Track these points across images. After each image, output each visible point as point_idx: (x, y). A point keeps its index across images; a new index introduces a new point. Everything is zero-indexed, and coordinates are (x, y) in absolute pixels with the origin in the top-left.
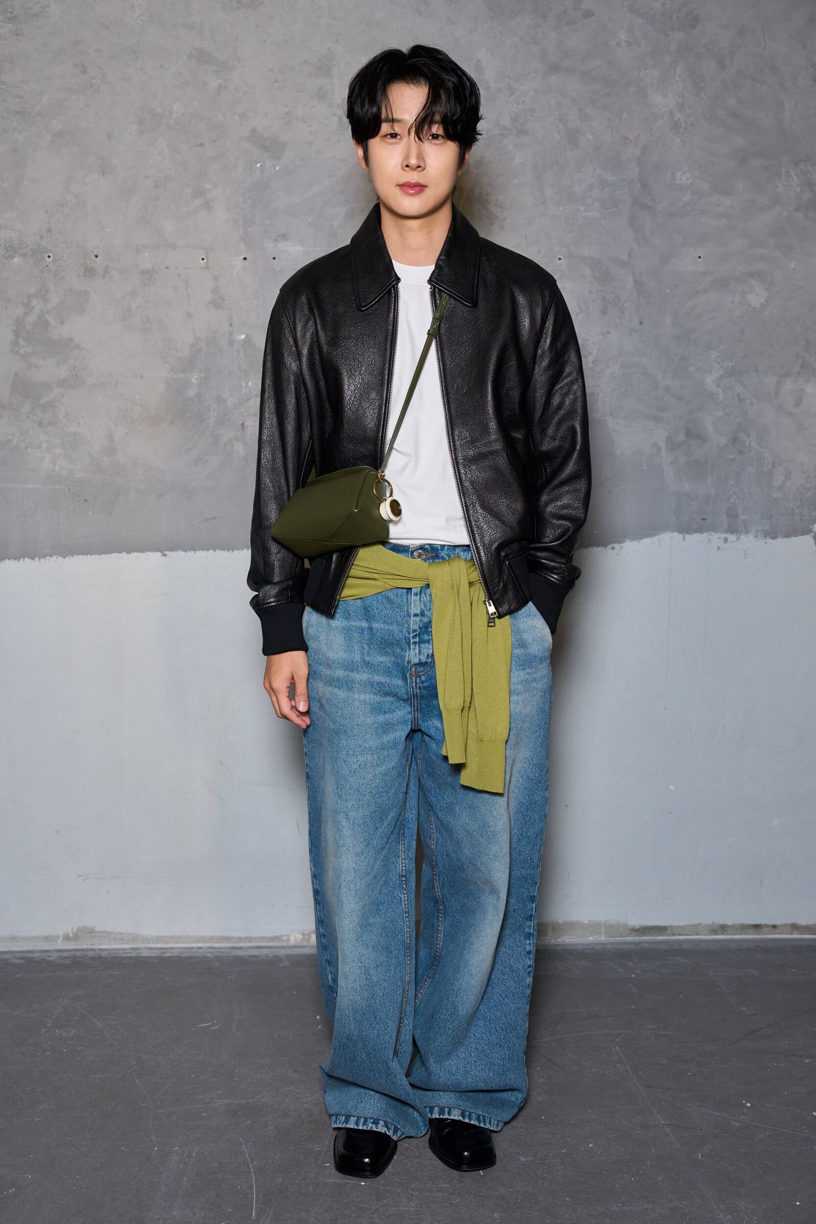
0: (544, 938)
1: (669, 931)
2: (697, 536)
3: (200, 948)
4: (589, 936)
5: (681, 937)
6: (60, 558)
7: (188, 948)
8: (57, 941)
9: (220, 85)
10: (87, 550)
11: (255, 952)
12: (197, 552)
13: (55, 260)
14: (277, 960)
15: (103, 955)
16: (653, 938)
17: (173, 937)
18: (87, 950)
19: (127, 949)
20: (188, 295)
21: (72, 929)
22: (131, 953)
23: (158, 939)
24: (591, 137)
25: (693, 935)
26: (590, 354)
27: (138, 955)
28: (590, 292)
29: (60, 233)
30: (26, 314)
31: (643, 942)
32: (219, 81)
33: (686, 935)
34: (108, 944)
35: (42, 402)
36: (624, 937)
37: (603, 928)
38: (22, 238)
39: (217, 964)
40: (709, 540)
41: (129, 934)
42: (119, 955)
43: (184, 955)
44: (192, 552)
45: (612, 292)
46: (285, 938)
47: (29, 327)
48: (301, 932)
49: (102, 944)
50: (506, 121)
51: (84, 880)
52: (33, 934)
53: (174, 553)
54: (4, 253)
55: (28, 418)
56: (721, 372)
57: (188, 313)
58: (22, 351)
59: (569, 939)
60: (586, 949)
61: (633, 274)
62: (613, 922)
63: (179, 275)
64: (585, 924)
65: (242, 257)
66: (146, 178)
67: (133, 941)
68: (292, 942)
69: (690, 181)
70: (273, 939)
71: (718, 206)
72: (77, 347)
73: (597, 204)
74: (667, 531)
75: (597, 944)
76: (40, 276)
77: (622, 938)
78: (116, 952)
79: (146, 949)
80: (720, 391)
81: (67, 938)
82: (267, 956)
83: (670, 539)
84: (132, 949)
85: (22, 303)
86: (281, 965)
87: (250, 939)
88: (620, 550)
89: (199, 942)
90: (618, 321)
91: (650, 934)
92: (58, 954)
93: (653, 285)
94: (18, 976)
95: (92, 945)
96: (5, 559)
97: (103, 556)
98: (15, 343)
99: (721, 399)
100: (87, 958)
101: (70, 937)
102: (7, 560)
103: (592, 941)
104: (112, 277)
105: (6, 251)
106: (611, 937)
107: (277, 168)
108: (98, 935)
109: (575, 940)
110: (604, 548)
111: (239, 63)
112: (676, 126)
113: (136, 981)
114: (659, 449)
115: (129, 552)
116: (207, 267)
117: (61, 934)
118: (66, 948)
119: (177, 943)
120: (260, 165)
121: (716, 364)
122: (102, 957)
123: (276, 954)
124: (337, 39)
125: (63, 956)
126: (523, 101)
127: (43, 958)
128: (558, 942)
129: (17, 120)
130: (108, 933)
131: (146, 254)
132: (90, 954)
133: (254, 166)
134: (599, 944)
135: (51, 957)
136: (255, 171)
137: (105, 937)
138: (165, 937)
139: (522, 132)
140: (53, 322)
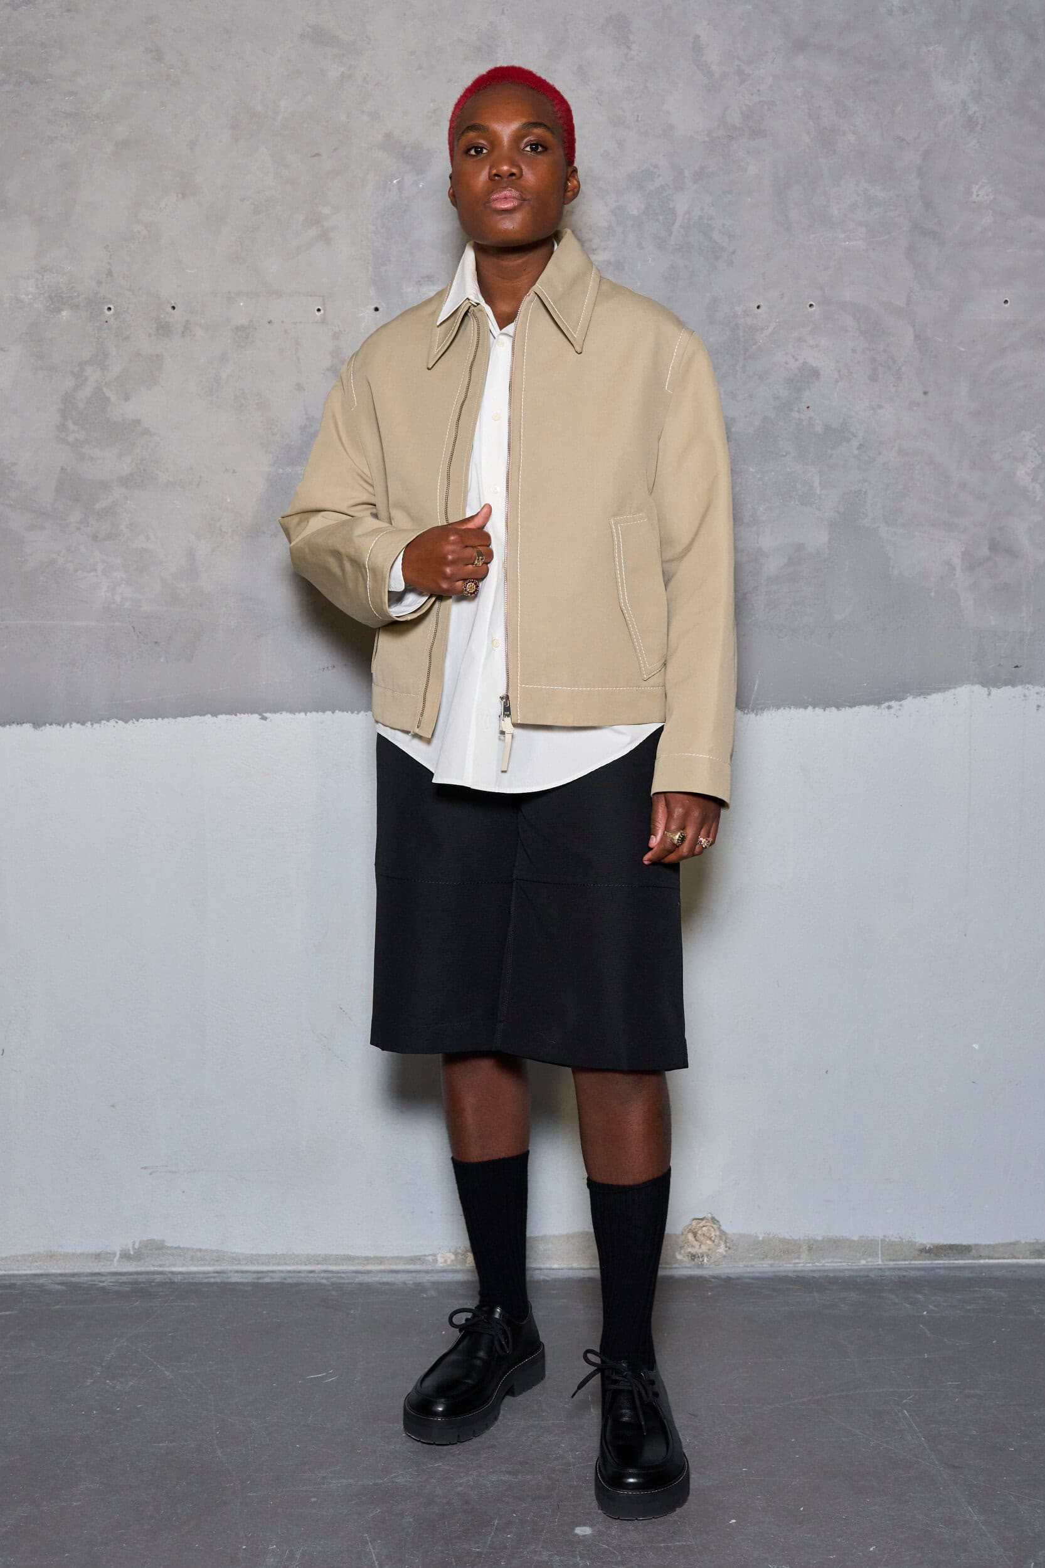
0: (797, 1261)
1: (973, 1252)
2: (1007, 691)
3: (311, 1272)
4: (860, 1259)
5: (991, 1261)
6: (120, 722)
7: (294, 1272)
8: (113, 1261)
9: (342, 74)
10: (158, 713)
11: (387, 1278)
12: (308, 714)
13: (117, 315)
14: (419, 1288)
15: (176, 1281)
16: (951, 1262)
17: (274, 1256)
18: (154, 1273)
19: (208, 1273)
20: (298, 359)
21: (134, 1243)
22: (214, 1277)
23: (253, 1259)
24: (851, 138)
25: (1008, 1258)
26: (855, 436)
27: (226, 1280)
28: (854, 351)
29: (124, 277)
30: (77, 388)
31: (940, 1268)
32: (342, 69)
33: (998, 1259)
34: (183, 1265)
35: (98, 506)
36: (911, 1260)
37: (880, 1246)
38: (73, 285)
39: (334, 1293)
40: (1025, 696)
41: (212, 1251)
42: (196, 1281)
43: (289, 1281)
44: (303, 714)
45: (885, 351)
46: (430, 1258)
47: (81, 405)
48: (453, 1250)
49: (174, 1265)
50: (734, 118)
51: (151, 1174)
52: (79, 1251)
53: (278, 714)
54: (48, 304)
55: (79, 529)
56: (1038, 461)
57: (298, 385)
58: (71, 439)
59: (832, 1262)
60: (857, 1277)
61: (914, 326)
62: (893, 1239)
63: (286, 332)
64: (854, 1241)
65: (373, 307)
66: (242, 200)
67: (217, 1261)
68: (440, 1264)
69: (992, 197)
70: (413, 1260)
71: (1030, 231)
72: (146, 432)
73: (863, 230)
74: (966, 684)
75: (871, 1270)
76: (96, 335)
77: (907, 1262)
78: (194, 1276)
79: (236, 1272)
80: (1038, 486)
81: (126, 1256)
82: (405, 1284)
83: (967, 695)
84: (217, 1272)
85: (72, 372)
86: (425, 1296)
87: (381, 1260)
88: (900, 709)
89: (310, 1263)
90: (893, 390)
91: (947, 1256)
92: (114, 1279)
93: (941, 340)
94: (58, 1307)
95: (160, 1266)
96: (45, 724)
97: (180, 719)
98: (62, 427)
99: (1038, 499)
100: (153, 1284)
101: (130, 1254)
102: (47, 725)
103: (864, 1265)
104: (194, 335)
105: (50, 302)
106: (890, 1260)
107: (421, 186)
108: (169, 1252)
109: (839, 1264)
110: (877, 707)
111: (369, 43)
112: (970, 124)
113: (220, 1316)
114: (954, 568)
115: (215, 714)
116: (324, 321)
117: (117, 1249)
118: (125, 1270)
119: (279, 1264)
120: (398, 182)
121: (1031, 450)
122: (175, 1282)
123: (418, 1280)
124: (503, 10)
125: (121, 1281)
126: (759, 90)
127: (90, 1283)
128: (816, 1266)
129: (67, 124)
130: (182, 1249)
131: (242, 304)
132: (158, 1278)
133: (389, 183)
134: (875, 1269)
135: (103, 1282)
136: (390, 190)
137: (180, 1256)
138: (262, 1255)
139: (757, 133)
140: (113, 398)
